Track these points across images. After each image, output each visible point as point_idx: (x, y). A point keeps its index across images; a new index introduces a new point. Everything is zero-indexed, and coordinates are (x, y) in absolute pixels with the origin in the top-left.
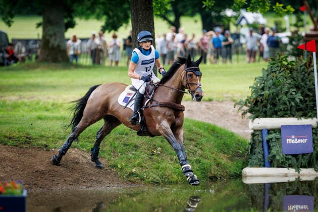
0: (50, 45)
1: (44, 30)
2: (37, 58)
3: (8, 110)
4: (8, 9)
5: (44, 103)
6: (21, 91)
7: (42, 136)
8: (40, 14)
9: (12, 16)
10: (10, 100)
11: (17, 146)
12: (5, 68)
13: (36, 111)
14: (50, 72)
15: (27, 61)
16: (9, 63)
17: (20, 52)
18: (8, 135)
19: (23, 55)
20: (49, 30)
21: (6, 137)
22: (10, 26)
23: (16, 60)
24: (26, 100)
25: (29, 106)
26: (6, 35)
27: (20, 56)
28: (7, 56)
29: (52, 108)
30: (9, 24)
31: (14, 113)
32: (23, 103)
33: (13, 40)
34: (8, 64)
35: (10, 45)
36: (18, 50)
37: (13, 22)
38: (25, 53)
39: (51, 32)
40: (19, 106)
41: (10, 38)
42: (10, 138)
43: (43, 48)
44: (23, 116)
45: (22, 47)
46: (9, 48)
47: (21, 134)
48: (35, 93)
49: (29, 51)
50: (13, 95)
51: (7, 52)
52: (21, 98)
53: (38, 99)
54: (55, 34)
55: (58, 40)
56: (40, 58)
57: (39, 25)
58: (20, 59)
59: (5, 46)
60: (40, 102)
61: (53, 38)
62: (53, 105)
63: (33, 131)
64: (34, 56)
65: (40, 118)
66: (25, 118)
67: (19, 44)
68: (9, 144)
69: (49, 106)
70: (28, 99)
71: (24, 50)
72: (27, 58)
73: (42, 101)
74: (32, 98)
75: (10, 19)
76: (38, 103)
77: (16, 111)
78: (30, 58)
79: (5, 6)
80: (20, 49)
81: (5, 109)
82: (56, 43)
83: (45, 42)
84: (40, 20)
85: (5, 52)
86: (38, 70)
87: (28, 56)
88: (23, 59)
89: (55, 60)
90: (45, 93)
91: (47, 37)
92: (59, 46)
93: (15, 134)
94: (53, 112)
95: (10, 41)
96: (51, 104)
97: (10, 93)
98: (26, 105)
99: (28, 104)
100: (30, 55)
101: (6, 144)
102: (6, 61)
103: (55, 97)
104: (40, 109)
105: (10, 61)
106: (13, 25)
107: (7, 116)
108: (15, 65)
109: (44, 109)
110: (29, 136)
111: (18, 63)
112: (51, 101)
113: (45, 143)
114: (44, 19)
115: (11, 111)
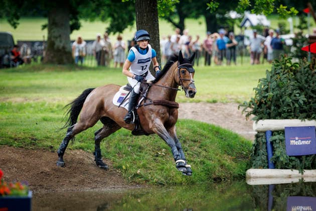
0: (56, 47)
1: (49, 32)
2: (42, 59)
3: (13, 111)
4: (13, 12)
5: (49, 104)
6: (26, 93)
7: (47, 138)
8: (45, 16)
9: (18, 18)
10: (16, 102)
11: (22, 147)
12: (11, 69)
13: (42, 112)
14: (56, 74)
15: (33, 63)
16: (15, 65)
17: (25, 53)
18: (13, 136)
19: (28, 57)
20: (54, 32)
21: (11, 138)
22: (15, 27)
23: (22, 62)
24: (31, 102)
25: (34, 107)
26: (11, 37)
27: (25, 58)
28: (12, 57)
29: (57, 109)
30: (15, 26)
31: (19, 115)
32: (28, 105)
33: (19, 42)
34: (13, 66)
35: (15, 46)
36: (24, 52)
37: (18, 24)
38: (31, 55)
39: (56, 34)
40: (24, 108)
41: (16, 39)
42: (16, 140)
43: (48, 50)
44: (29, 118)
45: (27, 49)
46: (14, 50)
47: (26, 135)
48: (41, 95)
49: (35, 53)
50: (19, 96)
51: (13, 54)
52: (26, 100)
53: (44, 100)
54: (60, 36)
55: (63, 41)
56: (46, 60)
57: (44, 27)
58: (25, 61)
59: (10, 48)
60: (45, 103)
61: (58, 40)
62: (58, 106)
63: (39, 132)
64: (39, 58)
65: (45, 120)
66: (30, 119)
67: (25, 46)
68: (14, 145)
69: (54, 108)
70: (34, 100)
71: (29, 52)
72: (32, 60)
73: (47, 103)
74: (37, 99)
75: (15, 21)
76: (43, 105)
77: (21, 113)
78: (35, 60)
79: (10, 8)
80: (25, 51)
81: (11, 110)
82: (61, 45)
83: (50, 44)
84: (45, 22)
85: (10, 54)
86: (43, 72)
87: (33, 57)
88: (29, 61)
89: (60, 62)
90: (51, 94)
91: (53, 39)
92: (64, 48)
93: (20, 136)
94: (58, 114)
95: (16, 43)
96: (56, 105)
97: (15, 95)
98: (31, 107)
99: (33, 106)
100: (35, 57)
101: (11, 145)
102: (12, 63)
103: (60, 99)
104: (45, 110)
105: (16, 63)
106: (19, 27)
107: (12, 117)
108: (20, 67)
109: (50, 111)
110: (34, 138)
111: (24, 65)
112: (56, 103)
113: (50, 144)
114: (49, 21)
115: (17, 112)
